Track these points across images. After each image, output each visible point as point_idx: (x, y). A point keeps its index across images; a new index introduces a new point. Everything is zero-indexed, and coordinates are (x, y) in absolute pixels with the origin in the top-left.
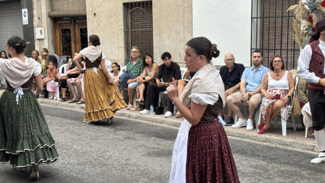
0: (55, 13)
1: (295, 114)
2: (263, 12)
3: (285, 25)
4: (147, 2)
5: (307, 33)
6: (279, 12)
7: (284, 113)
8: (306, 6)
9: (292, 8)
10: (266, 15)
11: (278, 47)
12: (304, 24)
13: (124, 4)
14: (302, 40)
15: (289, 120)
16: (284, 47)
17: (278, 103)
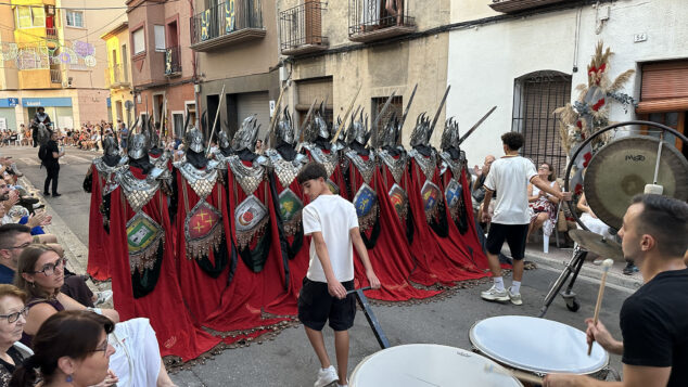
0: (301, 107)
1: (560, 229)
2: (526, 113)
3: (551, 128)
4: (397, 97)
5: (575, 140)
6: (544, 112)
7: (548, 227)
8: (575, 110)
9: (559, 110)
10: (530, 116)
11: (541, 152)
12: (572, 130)
13: (373, 99)
14: (569, 147)
15: (553, 236)
16: (549, 152)
17: (541, 216)
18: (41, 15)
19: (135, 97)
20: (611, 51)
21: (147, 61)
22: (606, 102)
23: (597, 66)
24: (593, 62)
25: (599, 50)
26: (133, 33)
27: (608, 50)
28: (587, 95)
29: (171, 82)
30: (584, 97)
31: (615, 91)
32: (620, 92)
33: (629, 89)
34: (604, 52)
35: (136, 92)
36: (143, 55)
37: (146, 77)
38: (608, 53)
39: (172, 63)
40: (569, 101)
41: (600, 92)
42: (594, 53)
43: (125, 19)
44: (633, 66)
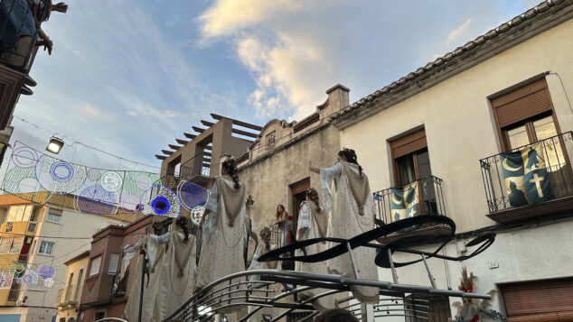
18: (20, 244)
19: (79, 315)
20: (474, 275)
21: (98, 283)
22: (480, 317)
23: (466, 287)
24: (462, 284)
25: (465, 274)
26: (92, 259)
27: (471, 274)
28: (463, 311)
29: (114, 300)
30: (462, 313)
31: (485, 307)
32: (489, 308)
33: (495, 306)
34: (469, 276)
35: (80, 311)
36: (96, 277)
37: (93, 296)
38: (472, 277)
39: (118, 285)
40: (450, 316)
41: (473, 309)
42: (461, 276)
43: (89, 248)
44: (494, 288)
